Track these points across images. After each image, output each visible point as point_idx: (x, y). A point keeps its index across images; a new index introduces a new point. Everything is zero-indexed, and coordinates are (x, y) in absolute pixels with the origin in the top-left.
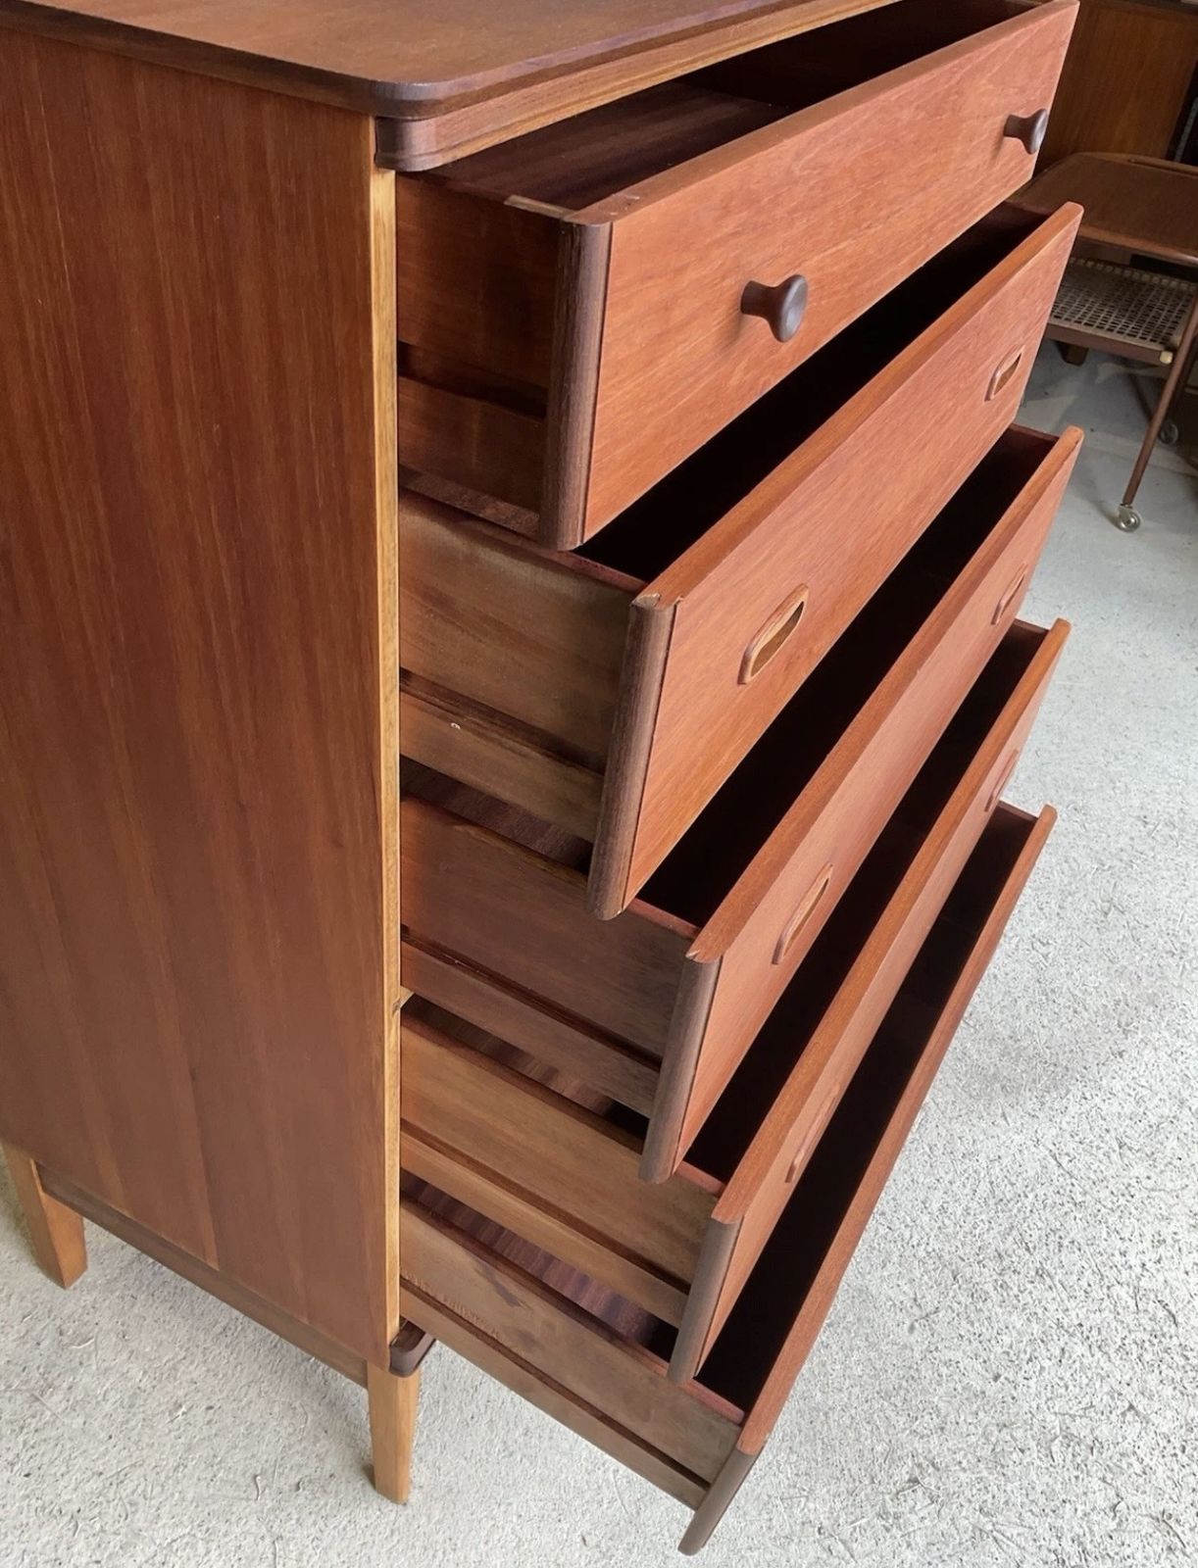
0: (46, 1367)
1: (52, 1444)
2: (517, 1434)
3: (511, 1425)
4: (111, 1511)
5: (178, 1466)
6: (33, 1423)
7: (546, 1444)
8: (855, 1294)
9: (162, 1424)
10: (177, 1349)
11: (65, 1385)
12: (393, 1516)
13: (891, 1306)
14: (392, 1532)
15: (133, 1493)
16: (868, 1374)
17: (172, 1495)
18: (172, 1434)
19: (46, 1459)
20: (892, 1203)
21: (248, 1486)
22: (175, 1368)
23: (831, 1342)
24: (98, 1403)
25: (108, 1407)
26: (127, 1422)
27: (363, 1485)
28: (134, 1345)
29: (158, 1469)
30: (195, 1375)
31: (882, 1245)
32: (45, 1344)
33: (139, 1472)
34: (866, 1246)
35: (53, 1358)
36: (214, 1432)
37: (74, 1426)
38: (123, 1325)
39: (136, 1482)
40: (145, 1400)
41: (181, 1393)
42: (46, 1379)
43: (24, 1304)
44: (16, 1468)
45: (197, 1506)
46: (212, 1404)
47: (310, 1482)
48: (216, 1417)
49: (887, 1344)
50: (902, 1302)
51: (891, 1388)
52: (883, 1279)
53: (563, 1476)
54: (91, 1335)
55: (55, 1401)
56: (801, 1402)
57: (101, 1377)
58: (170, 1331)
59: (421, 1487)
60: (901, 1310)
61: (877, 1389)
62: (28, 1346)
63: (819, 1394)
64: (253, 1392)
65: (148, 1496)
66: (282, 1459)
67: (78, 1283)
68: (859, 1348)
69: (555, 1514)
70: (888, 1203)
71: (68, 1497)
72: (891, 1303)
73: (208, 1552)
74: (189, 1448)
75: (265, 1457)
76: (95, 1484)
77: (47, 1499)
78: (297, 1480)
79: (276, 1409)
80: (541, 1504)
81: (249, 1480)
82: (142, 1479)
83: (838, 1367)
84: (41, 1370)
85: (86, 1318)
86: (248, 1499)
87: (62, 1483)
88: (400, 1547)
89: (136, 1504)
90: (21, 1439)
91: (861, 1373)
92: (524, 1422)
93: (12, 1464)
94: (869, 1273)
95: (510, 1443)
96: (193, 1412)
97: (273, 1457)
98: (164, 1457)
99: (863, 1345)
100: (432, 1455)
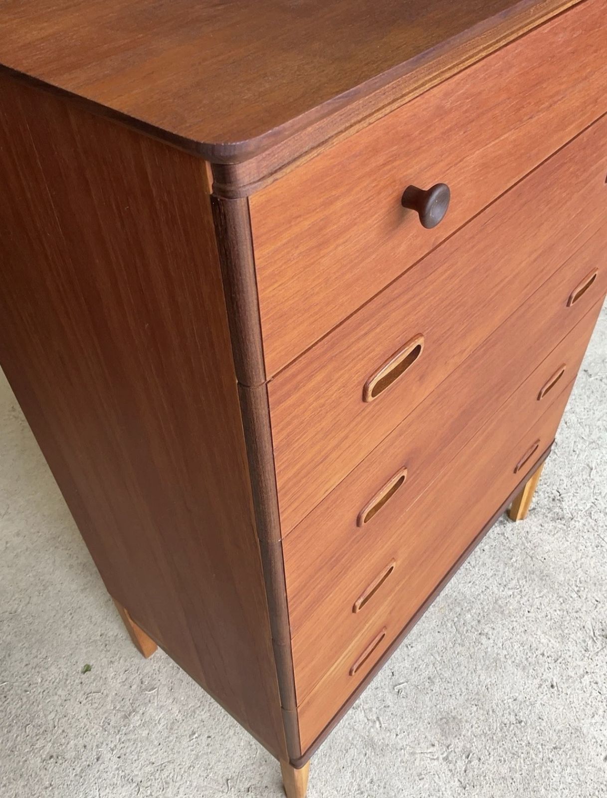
0: (133, 700)
1: (132, 743)
2: (366, 782)
3: (364, 776)
4: (156, 785)
5: (191, 766)
6: (124, 730)
7: (382, 790)
8: (573, 731)
9: (185, 741)
10: (196, 701)
11: (141, 712)
13: (594, 742)
15: (167, 777)
16: (575, 783)
17: (186, 782)
18: (190, 748)
19: (128, 750)
20: (603, 677)
21: (224, 784)
22: (194, 712)
23: (554, 759)
24: (156, 724)
25: (160, 727)
26: (168, 737)
27: (282, 795)
28: (176, 695)
29: (181, 766)
30: (204, 717)
31: (594, 703)
32: (133, 687)
33: (171, 766)
34: (584, 702)
35: (137, 695)
36: (209, 751)
37: (143, 735)
38: (171, 683)
39: (169, 772)
40: (178, 727)
41: (196, 726)
42: (133, 707)
43: (126, 664)
44: (114, 753)
45: (197, 791)
46: (210, 735)
47: (255, 788)
48: (212, 743)
49: (589, 766)
50: (602, 741)
51: (588, 795)
52: (591, 724)
54: (155, 686)
55: (136, 719)
56: (532, 793)
57: (158, 710)
58: (194, 690)
60: (601, 746)
61: (579, 793)
62: (126, 687)
63: (543, 790)
64: (231, 733)
65: (175, 780)
66: (242, 772)
67: (152, 656)
68: (571, 765)
70: (600, 676)
71: (137, 773)
72: (594, 740)
74: (197, 757)
75: (234, 770)
76: (149, 769)
77: (127, 772)
78: (248, 786)
79: (242, 744)
81: (225, 781)
82: (173, 770)
83: (556, 775)
84: (131, 701)
85: (155, 676)
86: (223, 792)
87: (135, 765)
89: (168, 783)
90: (118, 737)
91: (570, 782)
92: (371, 775)
93: (112, 750)
94: (583, 719)
95: (362, 786)
96: (201, 737)
97: (237, 771)
98: (184, 760)
99: (574, 763)
100: (320, 785)
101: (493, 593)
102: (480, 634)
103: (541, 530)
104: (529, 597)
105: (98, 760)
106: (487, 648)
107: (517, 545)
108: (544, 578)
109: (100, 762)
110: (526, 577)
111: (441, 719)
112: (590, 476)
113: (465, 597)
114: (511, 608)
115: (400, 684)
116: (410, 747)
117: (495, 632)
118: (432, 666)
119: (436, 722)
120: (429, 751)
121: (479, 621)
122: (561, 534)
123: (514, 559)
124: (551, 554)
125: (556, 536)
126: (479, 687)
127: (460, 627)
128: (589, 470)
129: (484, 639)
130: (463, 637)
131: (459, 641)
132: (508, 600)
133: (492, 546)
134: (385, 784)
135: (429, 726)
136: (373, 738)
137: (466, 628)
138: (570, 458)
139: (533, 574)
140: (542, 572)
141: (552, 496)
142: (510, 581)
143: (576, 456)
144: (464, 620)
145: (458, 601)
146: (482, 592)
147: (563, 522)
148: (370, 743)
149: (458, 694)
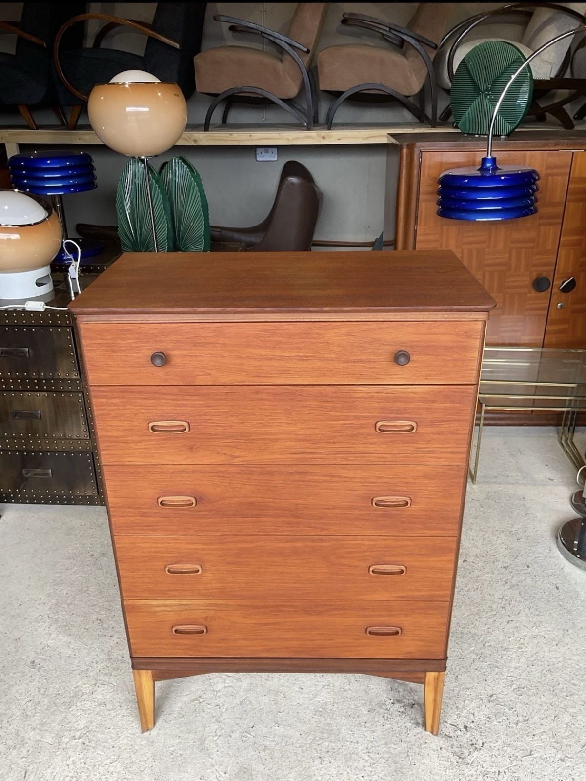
3: (182, 749)
12: (138, 731)
14: (133, 734)
53: (170, 773)
59: (150, 734)
69: (157, 777)
73: (111, 693)
76: (120, 658)
80: (158, 771)
88: (130, 739)
93: (119, 638)
100: (162, 732)
101: (356, 748)
102: (320, 757)
103: (437, 750)
104: (374, 771)
105: (111, 636)
106: (313, 766)
107: (409, 742)
108: (398, 772)
109: (110, 638)
110: (387, 761)
111: (245, 768)
112: (522, 757)
113: (338, 735)
114: (356, 764)
115: (249, 734)
116: (216, 762)
117: (329, 765)
118: (275, 743)
119: (241, 767)
120: (221, 773)
121: (328, 752)
122: (447, 764)
123: (396, 747)
124: (422, 767)
125: (441, 762)
126: (283, 777)
127: (314, 744)
128: (528, 754)
129: (317, 761)
130: (309, 749)
131: (304, 749)
132: (360, 759)
133: (392, 728)
134: (185, 762)
135: (236, 764)
136: (207, 740)
137: (317, 747)
138: (525, 736)
139: (395, 764)
140: (401, 768)
141: (474, 742)
142: (375, 753)
143: (531, 739)
144: (321, 743)
145: (332, 732)
146: (352, 742)
147: (460, 760)
148: (202, 741)
149: (268, 768)
